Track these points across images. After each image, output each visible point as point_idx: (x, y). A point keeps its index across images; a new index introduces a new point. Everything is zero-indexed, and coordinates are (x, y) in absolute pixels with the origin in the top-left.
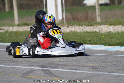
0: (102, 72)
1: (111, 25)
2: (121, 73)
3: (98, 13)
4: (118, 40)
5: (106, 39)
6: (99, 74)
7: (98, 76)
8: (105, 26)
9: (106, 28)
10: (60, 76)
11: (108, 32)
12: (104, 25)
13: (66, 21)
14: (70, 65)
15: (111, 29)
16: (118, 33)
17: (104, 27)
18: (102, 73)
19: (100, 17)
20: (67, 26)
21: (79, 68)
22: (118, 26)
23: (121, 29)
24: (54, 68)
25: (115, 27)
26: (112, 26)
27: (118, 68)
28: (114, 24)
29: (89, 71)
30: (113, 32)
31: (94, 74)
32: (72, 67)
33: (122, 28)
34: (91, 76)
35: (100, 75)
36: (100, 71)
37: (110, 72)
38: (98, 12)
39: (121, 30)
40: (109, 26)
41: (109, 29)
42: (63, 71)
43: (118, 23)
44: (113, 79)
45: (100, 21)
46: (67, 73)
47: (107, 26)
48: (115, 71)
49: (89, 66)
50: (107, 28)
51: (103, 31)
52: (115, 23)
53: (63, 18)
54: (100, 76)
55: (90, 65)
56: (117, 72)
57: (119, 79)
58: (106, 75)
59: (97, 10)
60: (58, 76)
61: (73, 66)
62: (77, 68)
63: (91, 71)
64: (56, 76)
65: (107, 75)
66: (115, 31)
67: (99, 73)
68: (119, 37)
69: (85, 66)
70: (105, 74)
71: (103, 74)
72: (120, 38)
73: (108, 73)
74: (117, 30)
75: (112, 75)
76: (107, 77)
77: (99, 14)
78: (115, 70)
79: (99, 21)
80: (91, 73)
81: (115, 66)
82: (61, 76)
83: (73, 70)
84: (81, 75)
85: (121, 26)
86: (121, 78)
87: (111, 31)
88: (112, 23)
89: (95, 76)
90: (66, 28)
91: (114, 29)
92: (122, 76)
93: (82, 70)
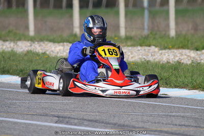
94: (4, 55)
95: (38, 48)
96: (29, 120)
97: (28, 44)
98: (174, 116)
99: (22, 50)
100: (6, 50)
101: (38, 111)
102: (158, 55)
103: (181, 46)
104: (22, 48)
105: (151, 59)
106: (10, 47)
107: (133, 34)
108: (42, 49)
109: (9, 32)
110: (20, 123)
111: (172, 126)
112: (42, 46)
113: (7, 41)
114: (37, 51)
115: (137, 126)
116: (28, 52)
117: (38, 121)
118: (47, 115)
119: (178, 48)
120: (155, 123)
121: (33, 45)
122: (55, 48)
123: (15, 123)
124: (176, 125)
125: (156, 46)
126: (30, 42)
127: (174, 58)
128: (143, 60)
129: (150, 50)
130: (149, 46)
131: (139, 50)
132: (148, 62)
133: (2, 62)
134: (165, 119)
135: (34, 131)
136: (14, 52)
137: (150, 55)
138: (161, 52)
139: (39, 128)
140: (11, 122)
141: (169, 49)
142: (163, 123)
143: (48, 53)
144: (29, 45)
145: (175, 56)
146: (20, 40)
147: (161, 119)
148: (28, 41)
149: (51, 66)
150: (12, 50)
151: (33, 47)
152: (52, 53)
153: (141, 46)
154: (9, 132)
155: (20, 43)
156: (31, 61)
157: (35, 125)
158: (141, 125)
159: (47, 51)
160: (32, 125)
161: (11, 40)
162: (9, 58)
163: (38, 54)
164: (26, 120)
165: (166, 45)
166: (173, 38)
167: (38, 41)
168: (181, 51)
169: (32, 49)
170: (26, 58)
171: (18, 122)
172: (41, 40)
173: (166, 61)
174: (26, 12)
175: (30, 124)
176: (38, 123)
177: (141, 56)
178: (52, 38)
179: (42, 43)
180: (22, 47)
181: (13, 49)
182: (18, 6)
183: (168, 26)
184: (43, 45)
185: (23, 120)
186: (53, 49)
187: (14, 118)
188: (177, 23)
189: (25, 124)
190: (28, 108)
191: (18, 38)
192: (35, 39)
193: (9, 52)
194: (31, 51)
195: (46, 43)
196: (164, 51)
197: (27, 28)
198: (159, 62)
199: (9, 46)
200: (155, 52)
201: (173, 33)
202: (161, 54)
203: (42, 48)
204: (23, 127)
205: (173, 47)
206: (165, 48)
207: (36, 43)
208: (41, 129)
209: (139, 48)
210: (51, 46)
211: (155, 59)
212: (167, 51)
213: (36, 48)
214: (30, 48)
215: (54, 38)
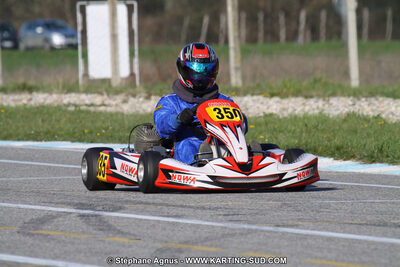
0: (253, 224)
1: (272, 95)
2: (308, 229)
3: (235, 63)
4: (295, 138)
5: (260, 133)
6: (244, 229)
7: (242, 234)
8: (255, 97)
9: (258, 105)
10: (132, 232)
11: (266, 115)
12: (253, 95)
13: (140, 81)
14: (161, 204)
15: (275, 107)
16: (294, 119)
17: (253, 101)
18: (254, 227)
19: (239, 74)
20: (144, 95)
21: (185, 211)
22: (293, 99)
23: (302, 108)
24: (112, 211)
25: (285, 101)
26: (276, 99)
27: (300, 213)
28: (282, 94)
29: (217, 221)
30: (281, 117)
31: (230, 229)
32: (165, 209)
33: (304, 104)
34: (223, 236)
35: (250, 231)
36: (249, 223)
37: (278, 226)
38: (236, 57)
39: (303, 110)
40: (268, 99)
41: (268, 108)
42: (141, 220)
43: (292, 90)
44: (286, 243)
45: (240, 84)
46: (154, 226)
47: (261, 98)
48: (290, 223)
49: (217, 208)
50: (262, 103)
51: (250, 111)
52: (285, 90)
53: (132, 74)
54: (249, 236)
55: (218, 204)
56: (297, 226)
57: (305, 243)
58: (267, 234)
59: (232, 53)
60: (127, 233)
61: (167, 205)
62: (179, 211)
63: (221, 221)
64: (120, 233)
65: (268, 232)
66: (286, 114)
67: (246, 226)
68: (298, 130)
69: (203, 208)
70: (262, 231)
71: (256, 231)
72: (302, 132)
73: (271, 229)
74: (290, 110)
75: (283, 233)
76: (269, 237)
77: (239, 65)
78: (292, 219)
79: (237, 83)
80: (222, 227)
81: (289, 209)
82: (136, 232)
83: (168, 216)
84: (195, 232)
85: (300, 100)
86: (310, 241)
87: (274, 112)
88: (275, 91)
89: (233, 235)
90: (143, 102)
91: (281, 106)
92: (312, 236)
93: (196, 217)
94: (306, 121)
95: (367, 107)
96: (354, 233)
97: (349, 101)
99: (339, 112)
100: (311, 113)
101: (368, 217)
104: (338, 110)
106: (318, 108)
108: (373, 110)
109: (316, 81)
110: (339, 239)
112: (374, 105)
113: (312, 97)
114: (365, 114)
116: (350, 116)
117: (370, 235)
118: (385, 225)
121: (358, 103)
122: (396, 107)
123: (330, 239)
126: (351, 98)
133: (304, 134)
135: (364, 252)
136: (324, 116)
139: (373, 247)
140: (322, 237)
143: (383, 116)
144: (351, 103)
146: (334, 94)
148: (349, 96)
149: (390, 139)
150: (320, 113)
151: (357, 106)
152: (391, 116)
154: (319, 254)
155: (334, 101)
156: (355, 132)
157: (366, 241)
159: (383, 112)
160: (359, 241)
161: (319, 96)
162: (316, 127)
163: (366, 119)
164: (350, 233)
167: (366, 97)
169: (356, 111)
170: (345, 126)
171: (335, 238)
172: (372, 94)
174: (345, 46)
175: (357, 240)
176: (371, 238)
178: (391, 90)
179: (373, 100)
180: (338, 107)
181: (323, 110)
182: (329, 37)
184: (376, 102)
185: (344, 232)
186: (393, 109)
187: (327, 230)
189: (346, 240)
190: (351, 212)
191: (330, 92)
192: (360, 93)
193: (315, 117)
194: (354, 114)
195: (381, 99)
197: (346, 74)
199: (315, 106)
203: (374, 108)
204: (344, 246)
207: (363, 99)
208: (376, 249)
210: (389, 104)
213: (363, 109)
214: (352, 109)
215: (395, 91)
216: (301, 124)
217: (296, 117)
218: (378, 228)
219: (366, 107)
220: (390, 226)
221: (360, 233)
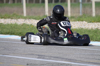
2: (12, 55)
4: (8, 30)
15: (2, 21)
22: (8, 19)
26: (3, 19)
30: (4, 24)
33: (11, 21)
37: (3, 55)
39: (10, 22)
40: (1, 19)
41: (1, 21)
43: (7, 17)
44: (6, 60)
48: (7, 54)
52: (5, 17)
57: (11, 60)
66: (6, 23)
68: (9, 28)
72: (10, 28)
74: (7, 22)
75: (5, 57)
81: (7, 50)
85: (10, 19)
87: (3, 23)
88: (3, 17)
91: (4, 21)
92: (13, 58)
97: (23, 20)
98: (95, 55)
99: (20, 23)
101: (29, 53)
102: (87, 25)
103: (98, 21)
105: (83, 27)
106: (15, 22)
107: (74, 15)
108: (30, 23)
111: (94, 60)
112: (30, 21)
114: (28, 24)
115: (77, 60)
116: (24, 24)
117: (29, 57)
118: (33, 55)
119: (97, 22)
120: (86, 58)
121: (26, 20)
124: (97, 59)
125: (86, 21)
126: (24, 19)
127: (95, 27)
128: (80, 28)
129: (83, 23)
130: (83, 21)
131: (78, 23)
132: (82, 29)
134: (91, 56)
136: (16, 24)
137: (83, 25)
138: (88, 24)
139: (30, 61)
141: (92, 22)
142: (90, 58)
143: (33, 24)
145: (95, 26)
146: (19, 18)
147: (89, 56)
148: (23, 19)
149: (35, 31)
151: (26, 22)
152: (35, 24)
153: (79, 21)
155: (19, 20)
156: (25, 29)
157: (28, 59)
158: (79, 59)
159: (33, 23)
160: (26, 59)
161: (15, 19)
162: (14, 27)
163: (28, 25)
165: (91, 21)
166: (94, 17)
167: (28, 19)
168: (98, 23)
169: (25, 23)
170: (22, 27)
172: (30, 18)
173: (91, 28)
174: (22, 4)
177: (78, 26)
178: (35, 17)
179: (30, 20)
183: (92, 11)
184: (31, 20)
185: (22, 57)
188: (96, 10)
189: (22, 59)
190: (24, 51)
193: (14, 24)
194: (25, 24)
195: (32, 20)
196: (90, 23)
197: (23, 12)
198: (88, 29)
200: (85, 24)
201: (94, 15)
202: (89, 25)
203: (30, 22)
204: (22, 60)
205: (94, 22)
206: (90, 22)
207: (27, 20)
209: (78, 22)
210: (34, 21)
211: (85, 27)
212: (91, 23)
213: (27, 22)
214: (24, 22)
215: (36, 18)
216: (10, 26)
217: (8, 24)
218: (31, 55)
219: (28, 22)
220: (35, 55)
221: (26, 57)
